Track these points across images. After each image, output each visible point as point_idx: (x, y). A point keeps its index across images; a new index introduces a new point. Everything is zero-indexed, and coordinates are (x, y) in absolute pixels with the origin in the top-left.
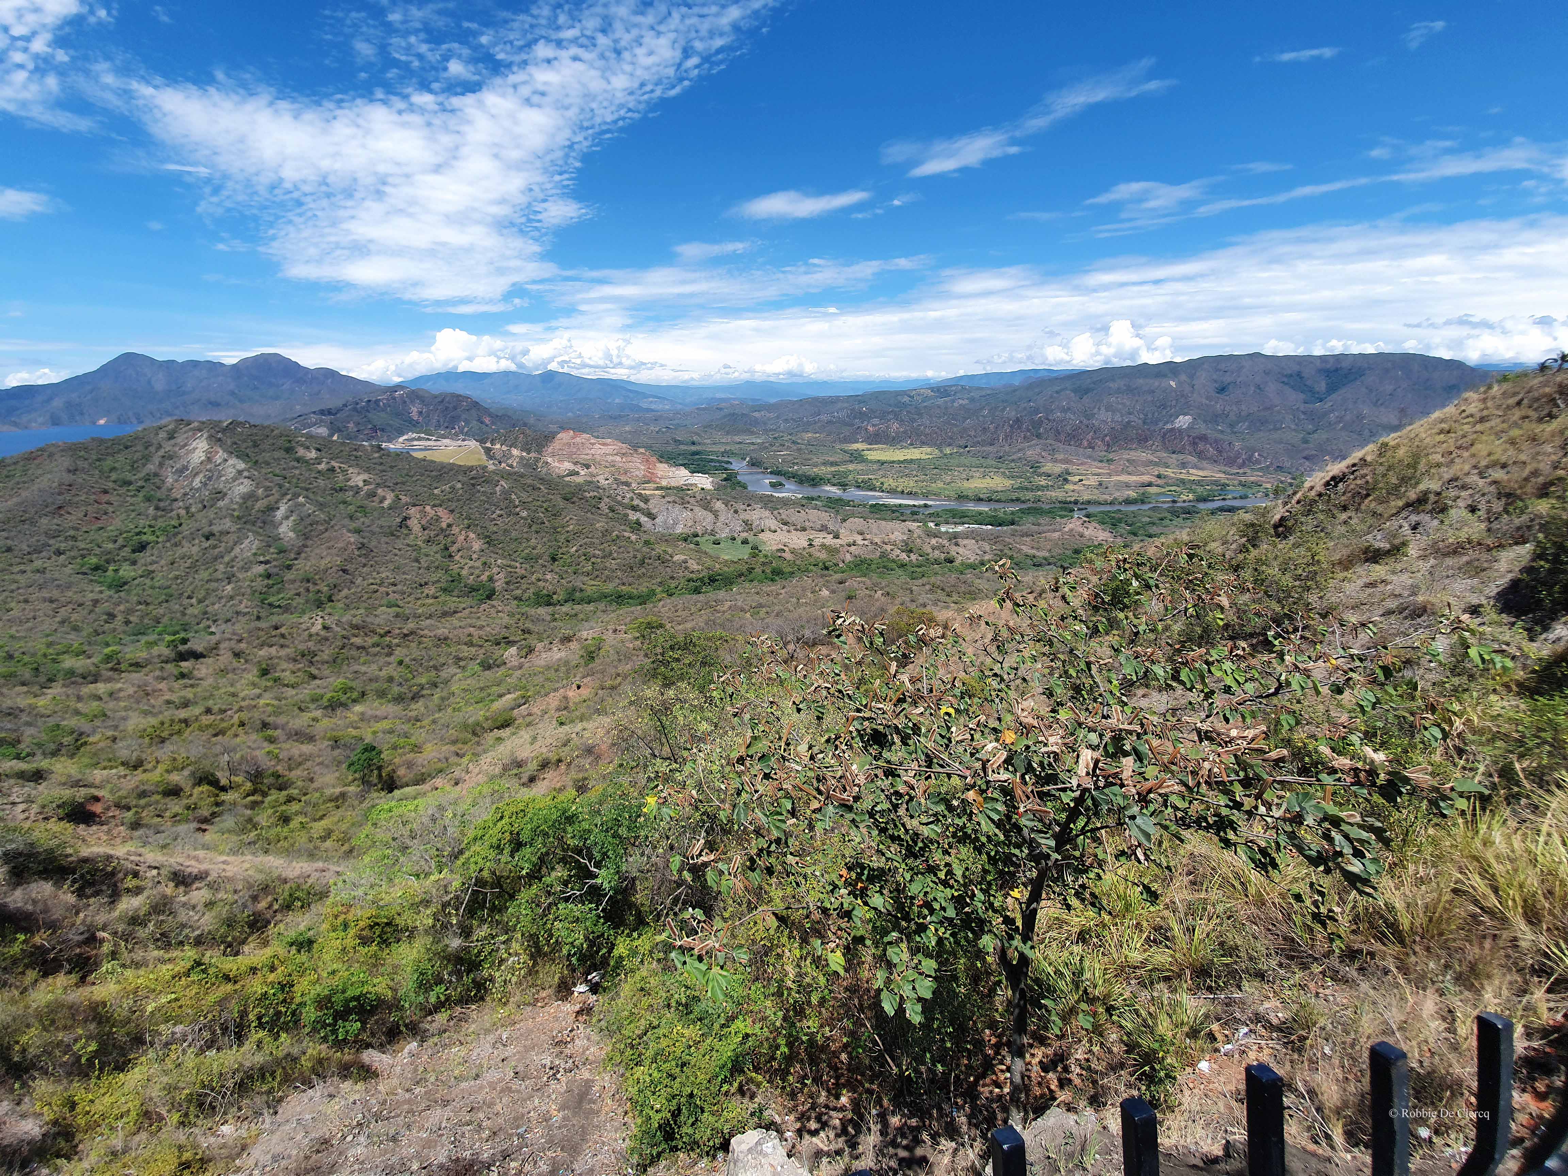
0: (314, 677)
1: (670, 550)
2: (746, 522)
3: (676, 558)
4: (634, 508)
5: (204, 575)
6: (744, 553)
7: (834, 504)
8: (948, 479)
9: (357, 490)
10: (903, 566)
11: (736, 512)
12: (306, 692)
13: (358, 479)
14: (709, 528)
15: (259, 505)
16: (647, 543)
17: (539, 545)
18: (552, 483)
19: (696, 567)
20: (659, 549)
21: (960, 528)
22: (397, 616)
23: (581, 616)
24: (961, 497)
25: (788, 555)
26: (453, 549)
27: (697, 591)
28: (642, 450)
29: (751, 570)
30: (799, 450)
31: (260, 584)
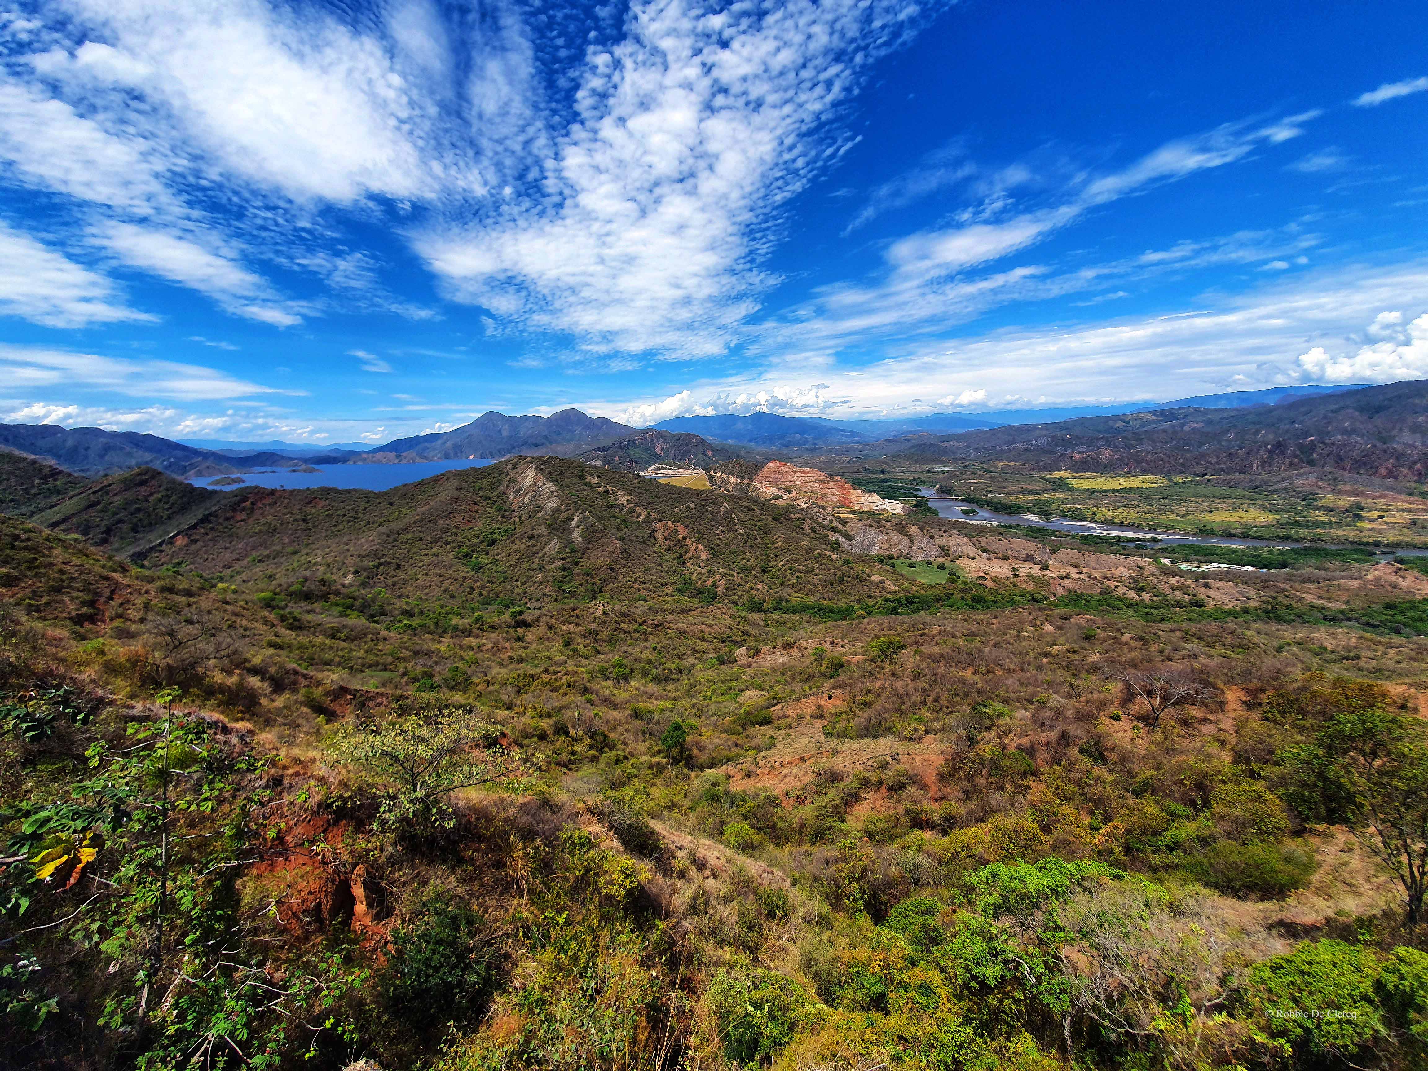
0: (598, 652)
1: (867, 570)
2: (942, 548)
3: (873, 578)
4: (834, 530)
5: (526, 565)
6: (942, 578)
7: (1035, 533)
8: (1183, 510)
9: (623, 507)
10: (1131, 605)
11: (932, 537)
12: (595, 663)
13: (623, 499)
14: (905, 552)
15: (562, 516)
16: (846, 562)
17: (752, 558)
18: (764, 505)
19: (892, 588)
20: (858, 568)
21: (1207, 568)
22: (650, 609)
23: (789, 624)
24: (1204, 532)
25: (989, 584)
26: (686, 557)
27: (894, 611)
28: (837, 478)
29: (949, 596)
30: (993, 478)
31: (559, 574)
